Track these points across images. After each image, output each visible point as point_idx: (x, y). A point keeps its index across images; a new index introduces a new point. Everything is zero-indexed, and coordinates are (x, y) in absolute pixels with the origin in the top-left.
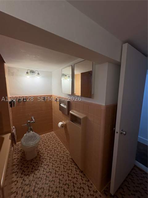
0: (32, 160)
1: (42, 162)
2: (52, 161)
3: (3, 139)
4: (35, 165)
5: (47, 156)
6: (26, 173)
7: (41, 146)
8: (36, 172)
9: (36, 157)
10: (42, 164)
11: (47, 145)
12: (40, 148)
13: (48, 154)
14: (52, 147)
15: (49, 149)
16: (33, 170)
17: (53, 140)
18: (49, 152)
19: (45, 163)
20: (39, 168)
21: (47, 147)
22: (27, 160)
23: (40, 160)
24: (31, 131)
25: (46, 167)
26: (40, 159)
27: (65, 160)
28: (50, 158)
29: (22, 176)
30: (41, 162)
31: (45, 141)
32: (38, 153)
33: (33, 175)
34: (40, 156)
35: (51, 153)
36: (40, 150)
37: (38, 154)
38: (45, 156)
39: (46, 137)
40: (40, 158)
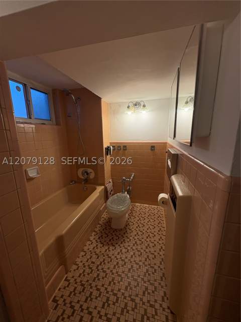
0: (116, 230)
1: (124, 240)
2: (136, 249)
3: (95, 189)
4: (115, 238)
5: (133, 238)
6: (103, 241)
7: (135, 219)
8: (111, 248)
9: (121, 230)
10: (122, 243)
11: (142, 222)
12: (133, 221)
13: (135, 235)
14: (148, 229)
15: (141, 229)
16: (110, 243)
17: (155, 219)
18: (140, 233)
19: (127, 244)
20: (117, 246)
21: (141, 225)
22: (112, 227)
23: (123, 237)
24: (126, 193)
25: (124, 250)
26: (124, 235)
27: (155, 264)
28: (136, 242)
29: (99, 240)
30: (122, 240)
31: (143, 216)
32: (127, 226)
33: (107, 248)
34: (126, 231)
35: (140, 237)
36: (131, 224)
37: (125, 227)
38: (131, 236)
39: (147, 210)
40: (124, 233)
